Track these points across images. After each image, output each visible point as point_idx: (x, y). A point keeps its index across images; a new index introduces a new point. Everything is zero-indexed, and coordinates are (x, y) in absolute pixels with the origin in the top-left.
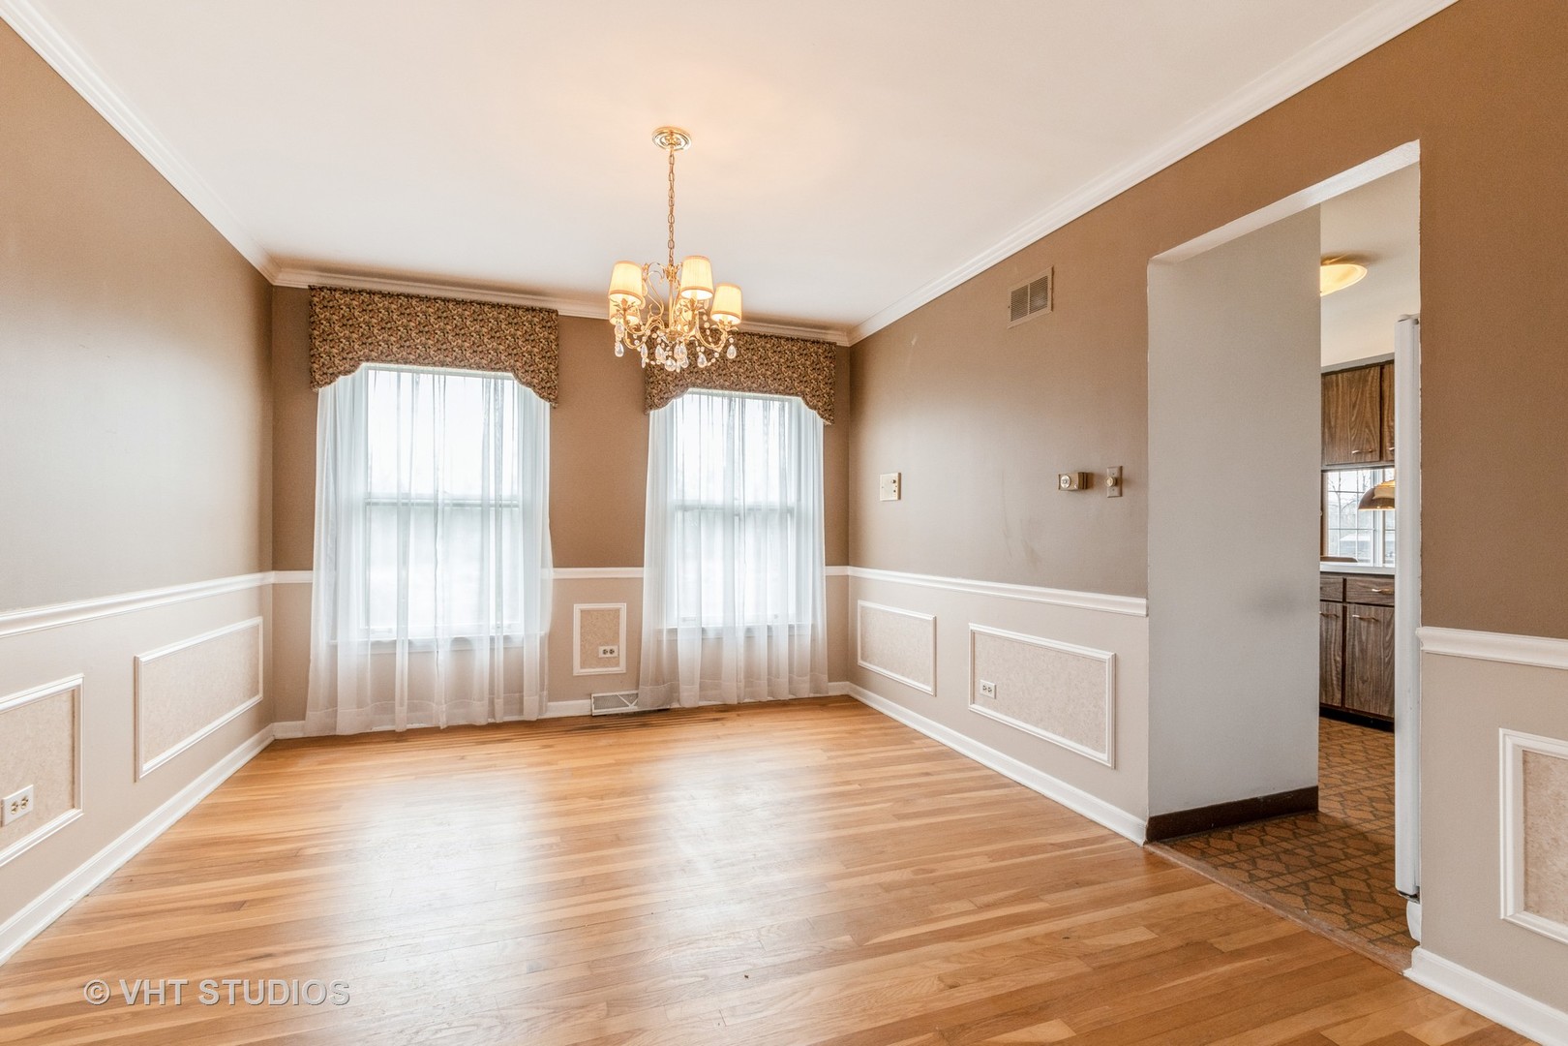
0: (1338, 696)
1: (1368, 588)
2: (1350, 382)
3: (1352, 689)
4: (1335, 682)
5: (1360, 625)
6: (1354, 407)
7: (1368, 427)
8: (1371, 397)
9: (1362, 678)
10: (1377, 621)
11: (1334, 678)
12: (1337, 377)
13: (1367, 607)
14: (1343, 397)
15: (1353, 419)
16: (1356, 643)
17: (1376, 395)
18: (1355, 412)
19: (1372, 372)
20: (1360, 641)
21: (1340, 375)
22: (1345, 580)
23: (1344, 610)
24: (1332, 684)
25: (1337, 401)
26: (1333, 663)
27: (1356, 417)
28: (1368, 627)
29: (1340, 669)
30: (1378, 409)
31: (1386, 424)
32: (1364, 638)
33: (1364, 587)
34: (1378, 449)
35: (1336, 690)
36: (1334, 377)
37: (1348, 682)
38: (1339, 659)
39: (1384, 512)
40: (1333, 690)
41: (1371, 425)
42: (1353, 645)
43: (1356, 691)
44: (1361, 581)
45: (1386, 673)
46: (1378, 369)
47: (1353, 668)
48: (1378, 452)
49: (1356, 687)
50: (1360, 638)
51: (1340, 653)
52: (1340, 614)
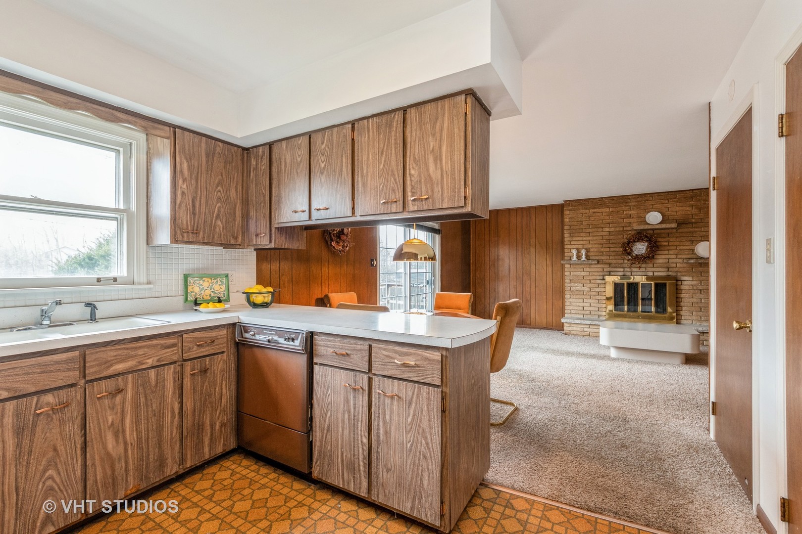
0: (365, 484)
1: (392, 358)
2: (379, 127)
3: (377, 477)
4: (362, 468)
5: (384, 401)
6: (382, 153)
7: (393, 175)
8: (396, 144)
9: (386, 466)
10: (400, 398)
11: (361, 463)
12: (368, 122)
13: (390, 380)
14: (373, 143)
15: (381, 167)
16: (381, 423)
17: (400, 141)
18: (383, 159)
19: (396, 116)
20: (384, 421)
21: (370, 120)
22: (370, 346)
23: (370, 379)
24: (359, 470)
25: (368, 149)
26: (360, 446)
27: (384, 165)
28: (392, 404)
29: (366, 453)
30: (402, 156)
31: (408, 173)
32: (388, 417)
33: (387, 356)
34: (401, 199)
35: (363, 478)
36: (366, 121)
37: (373, 470)
38: (365, 441)
39: (410, 263)
40: (360, 477)
41: (396, 174)
42: (378, 425)
43: (381, 481)
44: (384, 349)
45: (409, 462)
46: (401, 113)
47: (378, 452)
48: (401, 202)
49: (381, 476)
50: (385, 417)
51: (367, 434)
52: (366, 388)
